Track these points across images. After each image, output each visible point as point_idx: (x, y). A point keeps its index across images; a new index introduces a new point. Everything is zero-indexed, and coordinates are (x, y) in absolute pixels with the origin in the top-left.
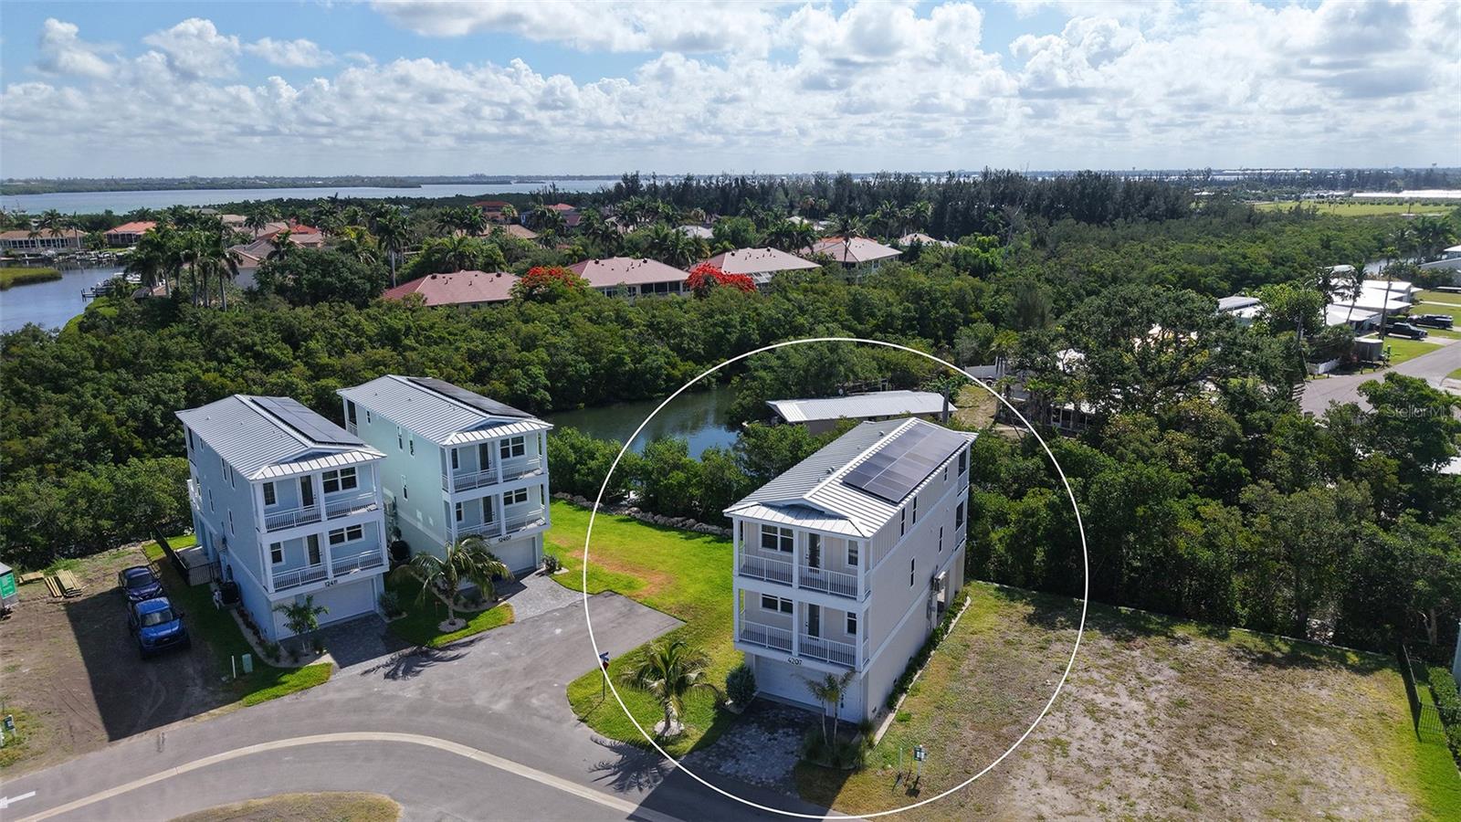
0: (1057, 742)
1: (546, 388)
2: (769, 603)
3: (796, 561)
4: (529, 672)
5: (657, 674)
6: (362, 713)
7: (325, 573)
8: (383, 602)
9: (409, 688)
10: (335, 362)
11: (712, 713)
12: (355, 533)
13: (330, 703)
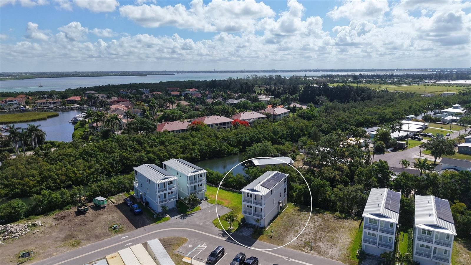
0: (297, 231)
1: (199, 155)
2: (248, 206)
3: (252, 199)
4: (205, 218)
5: (229, 218)
6: (177, 225)
7: (167, 200)
8: (176, 205)
9: (184, 221)
10: (150, 149)
11: (238, 226)
12: (172, 193)
13: (171, 223)
